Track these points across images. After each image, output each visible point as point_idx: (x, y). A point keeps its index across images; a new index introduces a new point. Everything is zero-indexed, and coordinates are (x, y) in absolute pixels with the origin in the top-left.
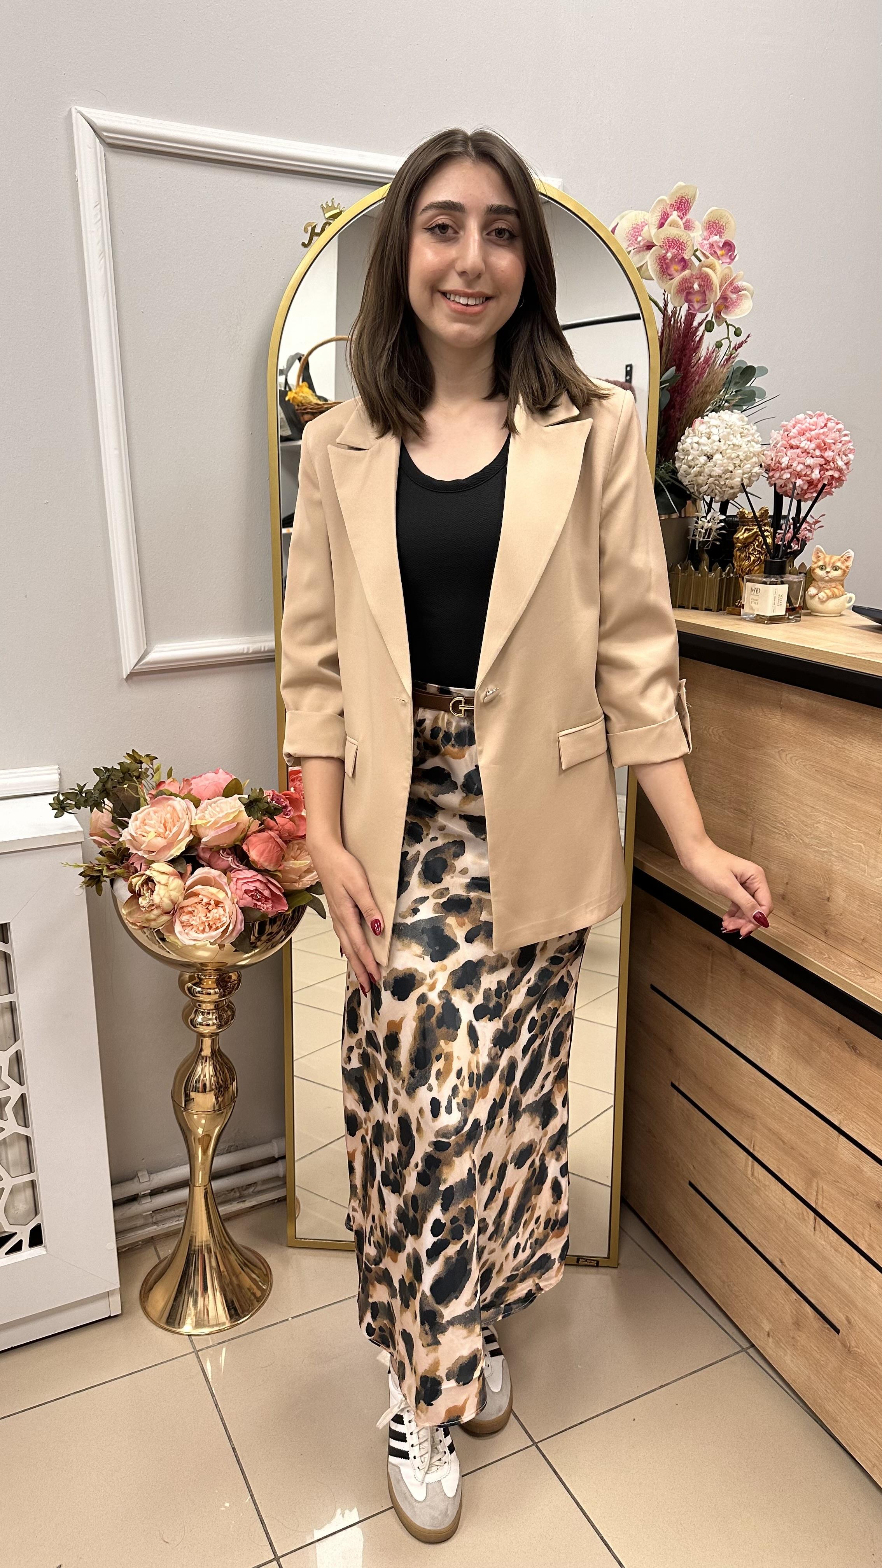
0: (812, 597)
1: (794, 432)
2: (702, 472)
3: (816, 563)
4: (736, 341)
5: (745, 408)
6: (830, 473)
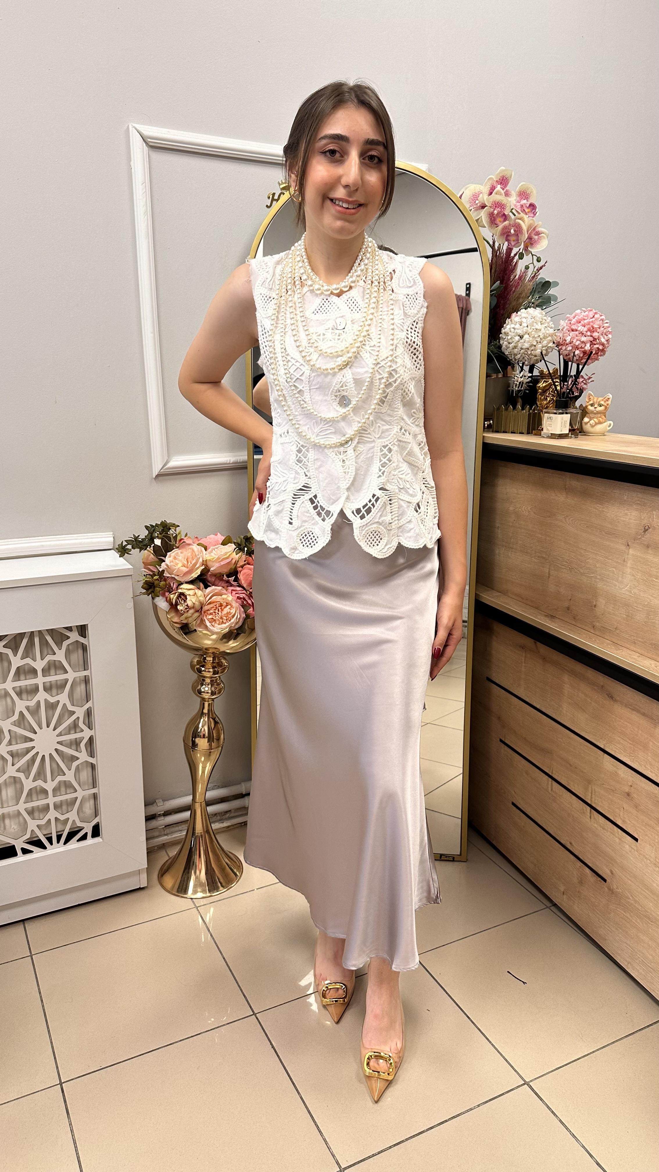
0: (586, 423)
1: (574, 321)
2: (516, 347)
3: (588, 402)
4: (538, 265)
5: (544, 307)
6: (597, 346)
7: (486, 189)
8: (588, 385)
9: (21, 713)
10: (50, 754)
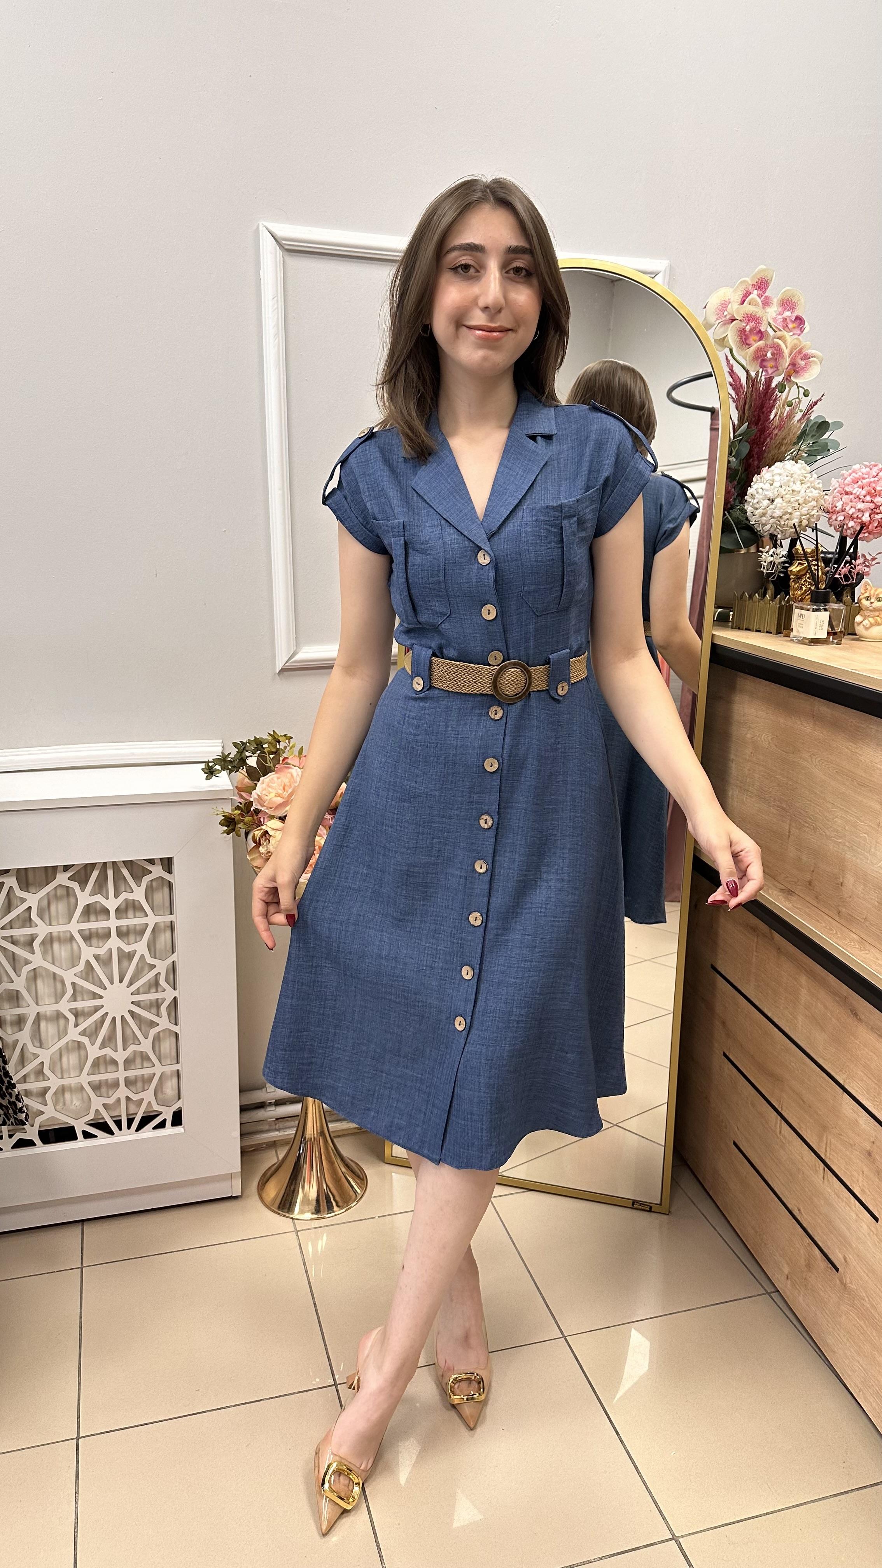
0: (859, 624)
2: (765, 514)
3: (863, 594)
7: (738, 297)
8: (872, 568)
9: (88, 961)
10: (122, 1017)
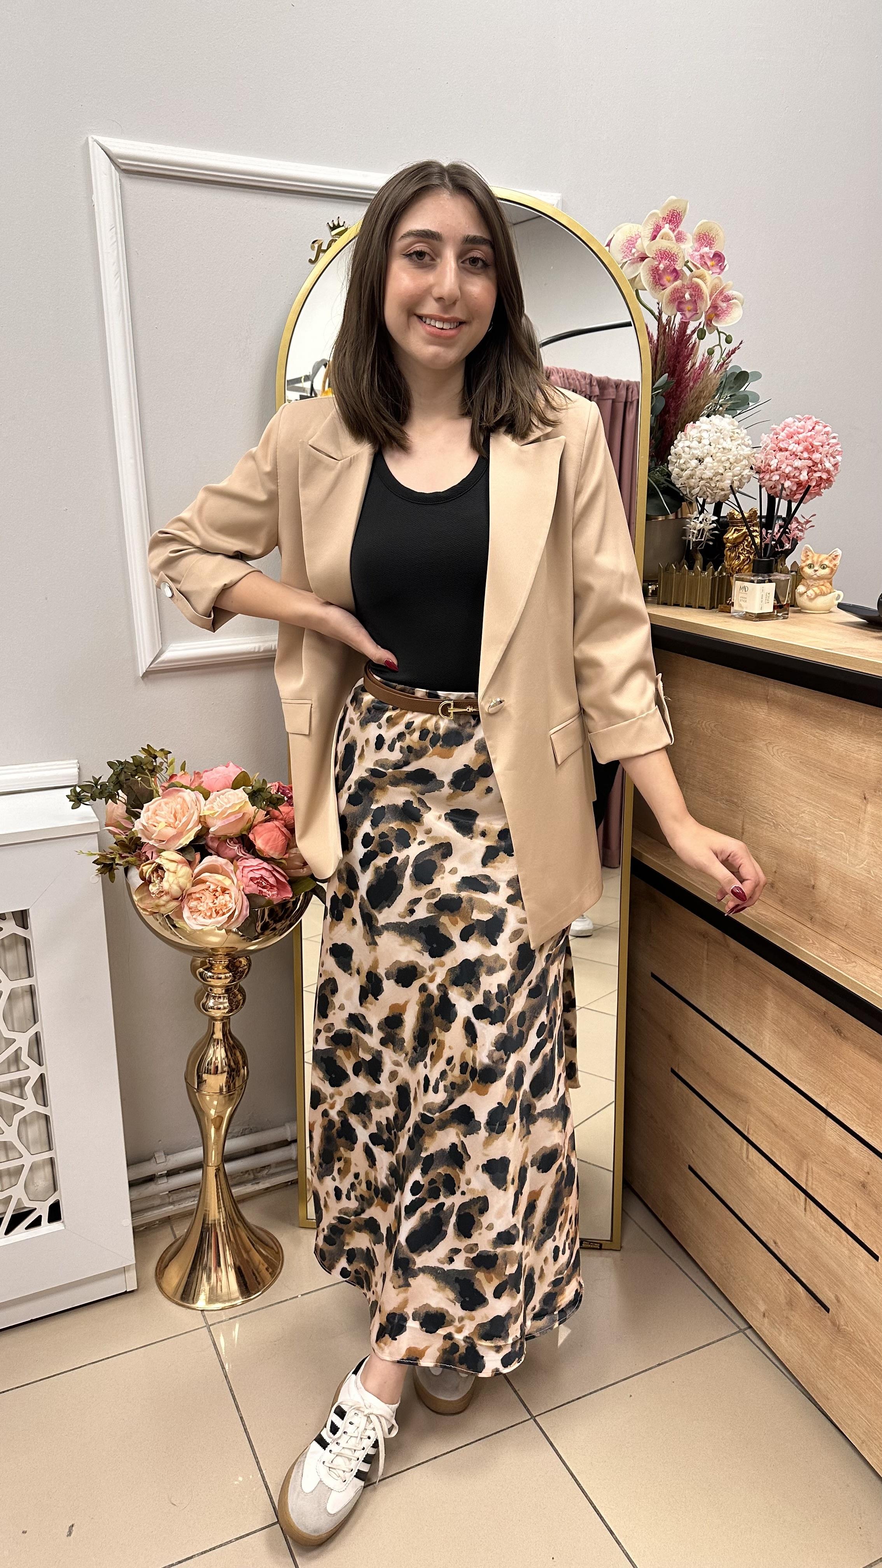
0: (801, 595)
1: (783, 435)
2: (693, 475)
3: (804, 562)
4: (728, 347)
5: (739, 412)
6: (818, 474)
